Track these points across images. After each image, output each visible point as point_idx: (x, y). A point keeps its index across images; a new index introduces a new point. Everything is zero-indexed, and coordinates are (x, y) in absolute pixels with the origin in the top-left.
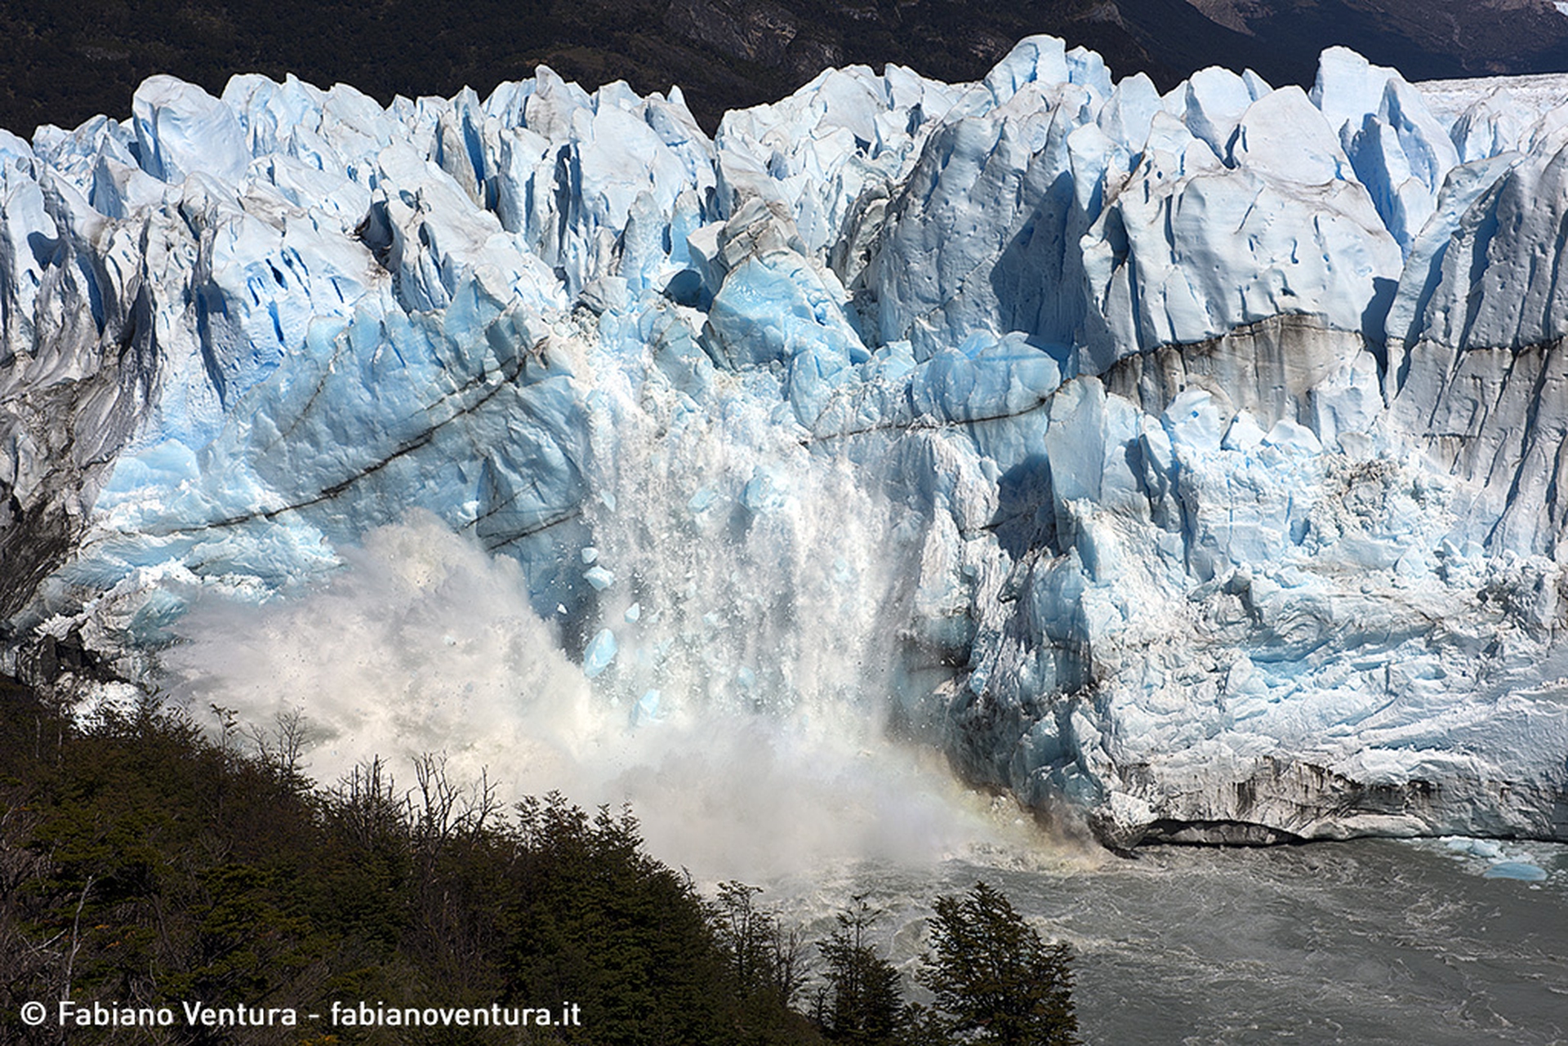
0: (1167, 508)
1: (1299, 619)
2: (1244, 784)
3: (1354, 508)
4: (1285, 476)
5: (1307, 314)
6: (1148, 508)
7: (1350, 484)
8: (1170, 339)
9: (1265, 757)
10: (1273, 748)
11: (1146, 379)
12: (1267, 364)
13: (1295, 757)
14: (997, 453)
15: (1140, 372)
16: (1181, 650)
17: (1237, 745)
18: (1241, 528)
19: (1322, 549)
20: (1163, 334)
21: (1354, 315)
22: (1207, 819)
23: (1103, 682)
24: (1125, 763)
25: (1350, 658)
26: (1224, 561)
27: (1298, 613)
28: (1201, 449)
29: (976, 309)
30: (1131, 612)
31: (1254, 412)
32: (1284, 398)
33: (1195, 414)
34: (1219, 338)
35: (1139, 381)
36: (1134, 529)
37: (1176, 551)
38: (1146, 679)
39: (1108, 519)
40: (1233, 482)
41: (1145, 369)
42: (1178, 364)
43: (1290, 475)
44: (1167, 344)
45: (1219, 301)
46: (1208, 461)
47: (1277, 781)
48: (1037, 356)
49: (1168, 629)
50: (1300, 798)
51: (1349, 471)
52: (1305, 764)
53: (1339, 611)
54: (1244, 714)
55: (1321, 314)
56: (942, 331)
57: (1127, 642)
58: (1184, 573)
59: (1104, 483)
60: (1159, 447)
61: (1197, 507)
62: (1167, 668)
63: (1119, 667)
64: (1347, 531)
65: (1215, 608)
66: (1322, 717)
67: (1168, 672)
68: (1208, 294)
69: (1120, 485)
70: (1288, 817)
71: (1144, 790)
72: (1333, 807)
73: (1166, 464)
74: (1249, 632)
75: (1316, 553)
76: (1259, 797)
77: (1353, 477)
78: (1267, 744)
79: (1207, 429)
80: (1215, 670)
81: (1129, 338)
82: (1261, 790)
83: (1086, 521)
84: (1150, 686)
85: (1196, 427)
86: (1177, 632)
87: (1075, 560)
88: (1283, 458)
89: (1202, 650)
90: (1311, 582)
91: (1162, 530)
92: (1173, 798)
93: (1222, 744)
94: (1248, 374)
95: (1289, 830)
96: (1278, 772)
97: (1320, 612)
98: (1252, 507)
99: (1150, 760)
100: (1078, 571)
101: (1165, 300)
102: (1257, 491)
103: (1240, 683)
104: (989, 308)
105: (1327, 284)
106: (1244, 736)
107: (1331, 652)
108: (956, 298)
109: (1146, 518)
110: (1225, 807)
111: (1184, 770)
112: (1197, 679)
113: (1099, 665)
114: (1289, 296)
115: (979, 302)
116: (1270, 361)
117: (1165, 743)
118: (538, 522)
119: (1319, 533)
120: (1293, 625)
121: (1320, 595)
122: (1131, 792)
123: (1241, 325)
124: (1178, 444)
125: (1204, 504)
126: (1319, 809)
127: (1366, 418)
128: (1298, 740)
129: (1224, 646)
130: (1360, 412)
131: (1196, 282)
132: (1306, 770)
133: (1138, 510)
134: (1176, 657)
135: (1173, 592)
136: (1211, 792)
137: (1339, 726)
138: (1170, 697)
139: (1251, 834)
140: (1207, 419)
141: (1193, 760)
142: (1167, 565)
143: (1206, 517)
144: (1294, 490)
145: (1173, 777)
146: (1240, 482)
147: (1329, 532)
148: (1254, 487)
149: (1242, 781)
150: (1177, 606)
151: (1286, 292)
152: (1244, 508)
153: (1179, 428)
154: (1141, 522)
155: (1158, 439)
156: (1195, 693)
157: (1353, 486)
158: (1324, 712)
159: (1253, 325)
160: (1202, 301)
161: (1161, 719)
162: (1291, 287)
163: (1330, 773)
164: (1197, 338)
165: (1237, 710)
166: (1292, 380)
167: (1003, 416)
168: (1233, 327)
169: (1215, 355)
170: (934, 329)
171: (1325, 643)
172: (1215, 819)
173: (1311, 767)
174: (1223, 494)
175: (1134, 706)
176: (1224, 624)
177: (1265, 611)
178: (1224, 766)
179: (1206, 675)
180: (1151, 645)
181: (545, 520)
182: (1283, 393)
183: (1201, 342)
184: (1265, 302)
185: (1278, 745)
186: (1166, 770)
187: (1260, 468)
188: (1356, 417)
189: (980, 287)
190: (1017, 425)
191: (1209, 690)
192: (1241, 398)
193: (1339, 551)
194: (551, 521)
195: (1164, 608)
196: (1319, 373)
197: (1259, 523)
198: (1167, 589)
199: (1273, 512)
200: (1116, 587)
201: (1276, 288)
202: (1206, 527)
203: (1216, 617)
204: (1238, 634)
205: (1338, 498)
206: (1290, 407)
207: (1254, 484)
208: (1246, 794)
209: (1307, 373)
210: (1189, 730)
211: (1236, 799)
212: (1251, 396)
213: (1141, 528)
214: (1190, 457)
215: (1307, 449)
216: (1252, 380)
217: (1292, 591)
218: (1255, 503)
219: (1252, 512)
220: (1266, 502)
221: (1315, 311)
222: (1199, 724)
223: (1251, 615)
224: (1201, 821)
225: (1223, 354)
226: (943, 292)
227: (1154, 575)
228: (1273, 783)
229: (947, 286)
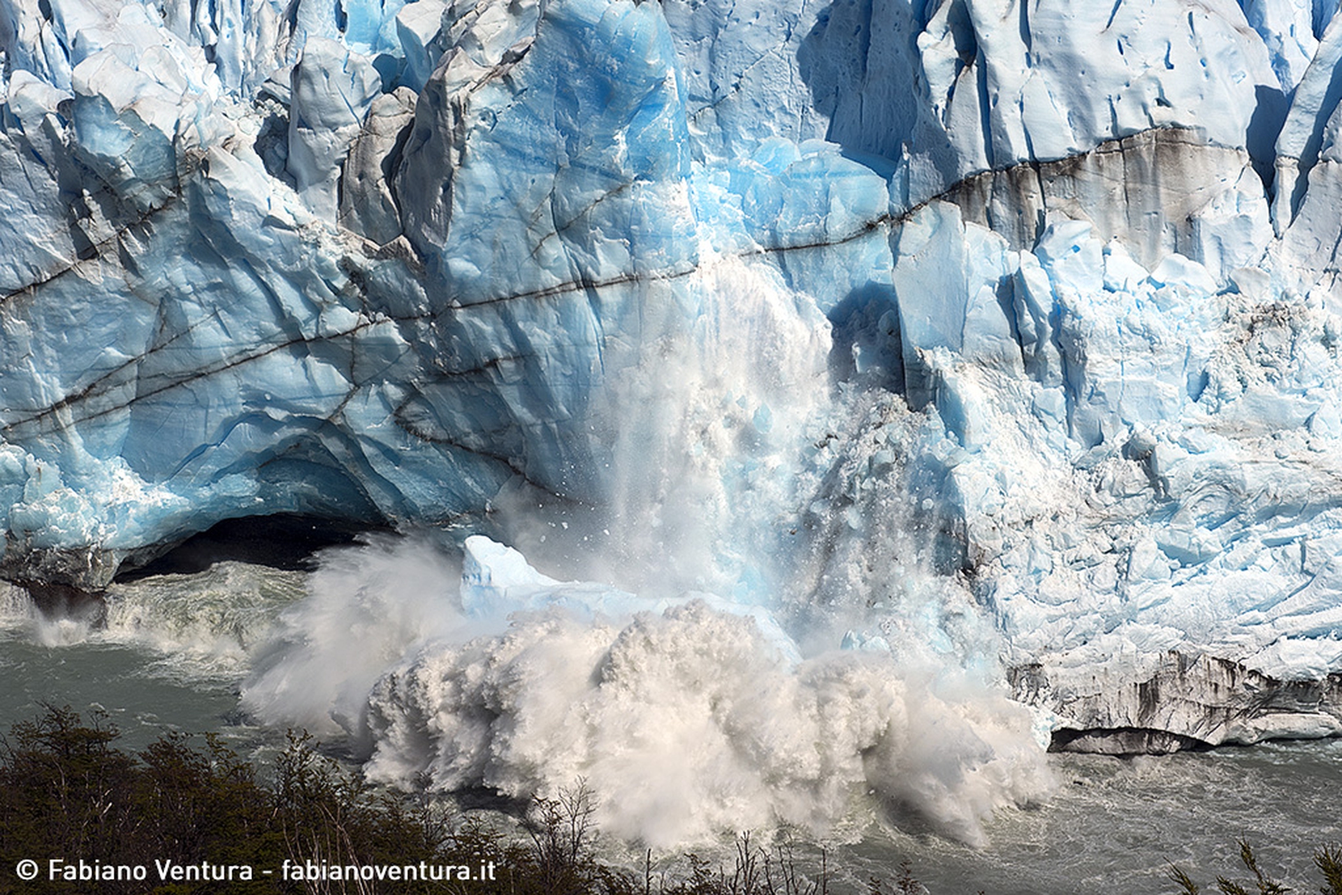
0: (1046, 360)
1: (1207, 490)
2: (1146, 684)
3: (1259, 358)
4: (1182, 321)
5: (1183, 128)
6: (1021, 359)
7: (1251, 329)
8: (1026, 156)
9: (1170, 652)
10: (1179, 641)
11: (996, 202)
12: (1138, 186)
13: (1203, 651)
14: (815, 289)
15: (989, 194)
16: (1072, 528)
17: (1140, 639)
18: (1134, 383)
19: (1224, 406)
20: (1020, 151)
21: (1236, 129)
22: (1107, 727)
23: (982, 568)
24: (1016, 663)
25: (1261, 533)
26: (1113, 421)
27: (1205, 482)
28: (1085, 290)
29: (755, 110)
30: (1009, 483)
31: (1125, 242)
32: (1159, 226)
33: (1076, 249)
34: (1084, 155)
35: (988, 204)
36: (1003, 383)
37: (1056, 410)
38: (1033, 564)
39: (973, 372)
40: (1124, 329)
41: (994, 189)
42: (1034, 185)
43: (1188, 320)
44: (1023, 162)
45: (1085, 112)
46: (1095, 304)
47: (1183, 679)
48: (861, 173)
49: (1052, 504)
50: (1209, 698)
51: (1250, 314)
52: (1214, 658)
53: (1252, 479)
54: (1148, 603)
55: (1198, 128)
56: (711, 135)
57: (1008, 519)
58: (1065, 437)
59: (967, 331)
60: (1038, 288)
61: (1085, 359)
62: (1055, 549)
63: (1001, 550)
64: (1251, 384)
65: (1109, 478)
66: (1232, 603)
67: (1057, 554)
68: (1070, 103)
69: (987, 331)
70: (1195, 721)
71: (1037, 695)
72: (1244, 707)
73: (1046, 308)
74: (1149, 505)
75: (1217, 410)
76: (1163, 698)
77: (1254, 322)
78: (1171, 636)
79: (1089, 266)
80: (1113, 551)
81: (975, 154)
82: (1165, 690)
83: (948, 375)
84: (1037, 571)
85: (1078, 263)
86: (1064, 508)
87: (936, 422)
88: (1179, 300)
89: (1095, 527)
90: (1219, 446)
91: (1038, 385)
92: (1068, 703)
93: (1124, 639)
94: (1117, 198)
95: (1197, 736)
96: (1183, 668)
97: (1231, 481)
98: (1146, 358)
99: (1043, 660)
100: (942, 434)
101: (1022, 110)
102: (1151, 339)
103: (1145, 567)
104: (771, 109)
105: (1205, 92)
106: (1149, 628)
107: (1240, 526)
108: (730, 96)
109: (1019, 369)
110: (1126, 712)
111: (1081, 670)
112: (1092, 563)
113: (977, 547)
114: (1164, 107)
115: (760, 102)
116: (1142, 183)
117: (1059, 639)
118: (221, 360)
119: (1220, 388)
120: (1200, 496)
121: (1231, 461)
122: (1021, 698)
123: (1108, 140)
124: (1061, 285)
125: (1093, 355)
126: (1228, 710)
127: (1256, 249)
128: (1205, 631)
129: (1120, 521)
130: (1250, 243)
131: (1057, 89)
132: (1215, 666)
133: (1009, 361)
134: (1066, 537)
135: (1053, 458)
136: (1110, 695)
137: (1251, 614)
138: (1063, 583)
139: (1155, 742)
140: (1089, 253)
141: (1091, 659)
142: (1045, 426)
143: (1097, 371)
144: (1192, 337)
145: (1069, 679)
146: (1133, 330)
147: (1232, 386)
148: (1149, 336)
149: (1145, 681)
150: (1061, 475)
151: (1161, 102)
152: (1137, 359)
153: (1058, 265)
154: (1013, 376)
155: (1035, 278)
156: (1091, 578)
157: (1256, 332)
158: (1235, 597)
159: (1123, 140)
160: (1064, 111)
161: (1053, 611)
162: (1167, 97)
163: (1243, 668)
164: (1059, 156)
165: (1141, 598)
166: (1168, 205)
167: (820, 244)
168: (1099, 143)
169: (1079, 175)
170: (702, 133)
171: (1234, 515)
172: (1115, 726)
173: (1221, 661)
174: (1113, 343)
175: (1022, 596)
176: (1121, 496)
177: (1171, 481)
178: (1125, 664)
179: (1102, 556)
180: (1035, 523)
181: (229, 358)
182: (1158, 221)
183: (1062, 160)
184: (1137, 113)
185: (1184, 638)
186: (1061, 671)
187: (1153, 312)
188: (1244, 248)
189: (761, 85)
190: (840, 255)
191: (1106, 574)
192: (1108, 225)
193: (1243, 409)
194: (237, 359)
195: (1045, 478)
196: (1198, 197)
197: (1154, 377)
198: (1047, 454)
199: (1169, 363)
200: (989, 453)
201: (1150, 97)
202: (1096, 382)
203: (1111, 490)
204: (1136, 507)
205: (1239, 346)
206: (1166, 236)
207: (1149, 331)
208: (1148, 695)
209: (1185, 195)
210: (1085, 623)
211: (1138, 702)
212: (1119, 223)
213: (1013, 383)
214: (1076, 298)
215: (1202, 289)
216: (1120, 204)
217: (1201, 457)
218: (1148, 354)
219: (1145, 363)
220: (1162, 352)
221: (1192, 124)
222: (1098, 616)
223: (1154, 485)
224: (1099, 729)
225: (1088, 172)
226: (715, 89)
227: (1031, 439)
228: (1178, 682)
229: (720, 82)
